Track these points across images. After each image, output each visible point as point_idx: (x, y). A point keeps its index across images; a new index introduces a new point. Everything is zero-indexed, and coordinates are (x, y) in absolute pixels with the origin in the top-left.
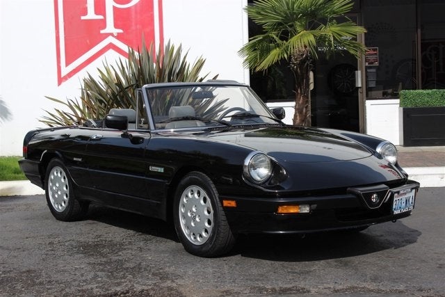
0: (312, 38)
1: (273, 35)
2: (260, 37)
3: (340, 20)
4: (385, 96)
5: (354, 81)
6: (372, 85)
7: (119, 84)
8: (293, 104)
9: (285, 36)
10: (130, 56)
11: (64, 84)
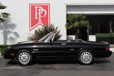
0: (78, 23)
1: (71, 23)
2: (69, 23)
3: (84, 20)
4: (93, 35)
5: (87, 32)
6: (90, 32)
7: (42, 31)
8: (75, 36)
9: (73, 23)
10: (44, 26)
11: (31, 31)
